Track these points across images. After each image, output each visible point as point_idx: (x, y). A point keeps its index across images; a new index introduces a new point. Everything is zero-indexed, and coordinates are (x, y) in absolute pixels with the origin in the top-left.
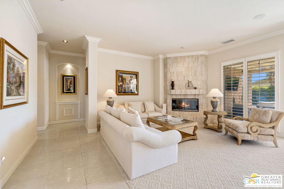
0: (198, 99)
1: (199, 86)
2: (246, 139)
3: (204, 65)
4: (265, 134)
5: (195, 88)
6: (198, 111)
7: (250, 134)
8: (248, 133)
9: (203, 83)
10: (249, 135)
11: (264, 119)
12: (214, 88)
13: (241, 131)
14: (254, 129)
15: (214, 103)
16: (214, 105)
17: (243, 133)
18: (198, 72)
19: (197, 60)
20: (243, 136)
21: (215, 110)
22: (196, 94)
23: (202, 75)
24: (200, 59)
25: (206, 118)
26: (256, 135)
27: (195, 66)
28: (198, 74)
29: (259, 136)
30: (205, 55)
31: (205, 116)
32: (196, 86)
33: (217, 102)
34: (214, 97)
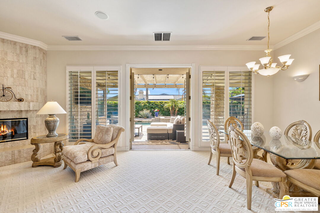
0: (27, 119)
1: (30, 96)
2: (86, 170)
3: (39, 64)
4: (106, 156)
5: (20, 100)
6: (27, 139)
7: (91, 161)
8: (89, 160)
9: (37, 91)
10: (89, 163)
11: (106, 138)
12: (50, 101)
13: (79, 162)
14: (95, 154)
15: (50, 123)
16: (50, 126)
17: (82, 163)
18: (26, 74)
19: (24, 53)
20: (82, 168)
21: (52, 133)
22: (21, 111)
23: (35, 79)
24: (31, 52)
25: (37, 150)
26: (98, 160)
27: (21, 61)
28: (27, 77)
29: (101, 160)
30: (40, 49)
31: (34, 147)
32: (24, 97)
33: (55, 122)
34: (50, 115)
